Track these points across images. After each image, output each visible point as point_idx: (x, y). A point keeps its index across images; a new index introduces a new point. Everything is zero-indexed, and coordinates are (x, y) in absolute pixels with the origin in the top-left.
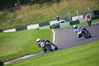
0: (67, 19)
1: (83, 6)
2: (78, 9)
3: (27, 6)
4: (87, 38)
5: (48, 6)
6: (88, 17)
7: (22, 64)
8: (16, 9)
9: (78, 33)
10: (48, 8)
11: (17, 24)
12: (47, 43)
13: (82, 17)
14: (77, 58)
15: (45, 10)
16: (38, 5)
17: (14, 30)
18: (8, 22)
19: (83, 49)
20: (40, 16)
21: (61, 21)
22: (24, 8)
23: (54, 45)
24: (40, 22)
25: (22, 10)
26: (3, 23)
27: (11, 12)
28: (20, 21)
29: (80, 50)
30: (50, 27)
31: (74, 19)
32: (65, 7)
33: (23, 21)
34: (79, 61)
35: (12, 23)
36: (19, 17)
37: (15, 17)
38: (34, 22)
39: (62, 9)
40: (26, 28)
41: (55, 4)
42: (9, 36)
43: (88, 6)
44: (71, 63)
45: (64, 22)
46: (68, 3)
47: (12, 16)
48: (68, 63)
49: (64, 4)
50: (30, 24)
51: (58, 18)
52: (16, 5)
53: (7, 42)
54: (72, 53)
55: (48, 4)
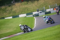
0: (43, 11)
1: (53, 3)
2: (50, 5)
3: (19, 3)
4: (52, 24)
5: (32, 3)
6: (57, 9)
7: (16, 38)
8: (12, 5)
9: (46, 21)
10: (32, 4)
11: (13, 14)
12: (25, 27)
13: (52, 9)
14: (50, 35)
15: (30, 5)
16: (26, 2)
17: (11, 17)
18: (8, 13)
19: (53, 29)
20: (27, 9)
21: (39, 12)
22: (17, 4)
23: (30, 28)
24: (27, 12)
25: (16, 5)
26: (5, 13)
27: (9, 7)
28: (15, 12)
29: (51, 29)
30: (33, 15)
31: (48, 10)
32: (42, 3)
33: (17, 12)
34: (51, 36)
35: (10, 13)
36: (14, 10)
37: (12, 10)
38: (23, 13)
39: (40, 5)
40: (18, 16)
41: (36, 2)
42: (8, 21)
43: (56, 2)
44: (46, 37)
45: (41, 12)
46: (44, 1)
47: (10, 9)
48: (44, 38)
49: (41, 2)
50: (21, 14)
51: (38, 10)
52: (12, 2)
53: (7, 25)
54: (46, 31)
55: (31, 2)
